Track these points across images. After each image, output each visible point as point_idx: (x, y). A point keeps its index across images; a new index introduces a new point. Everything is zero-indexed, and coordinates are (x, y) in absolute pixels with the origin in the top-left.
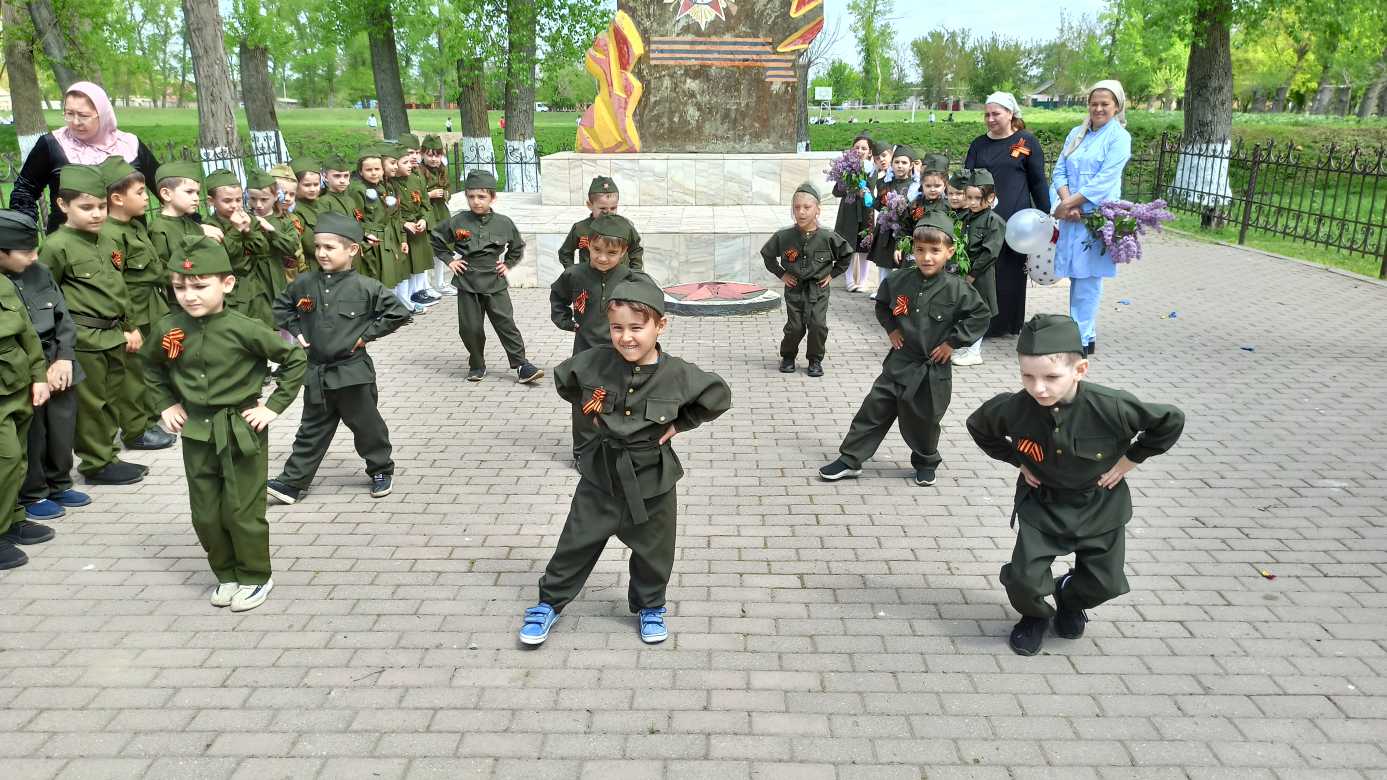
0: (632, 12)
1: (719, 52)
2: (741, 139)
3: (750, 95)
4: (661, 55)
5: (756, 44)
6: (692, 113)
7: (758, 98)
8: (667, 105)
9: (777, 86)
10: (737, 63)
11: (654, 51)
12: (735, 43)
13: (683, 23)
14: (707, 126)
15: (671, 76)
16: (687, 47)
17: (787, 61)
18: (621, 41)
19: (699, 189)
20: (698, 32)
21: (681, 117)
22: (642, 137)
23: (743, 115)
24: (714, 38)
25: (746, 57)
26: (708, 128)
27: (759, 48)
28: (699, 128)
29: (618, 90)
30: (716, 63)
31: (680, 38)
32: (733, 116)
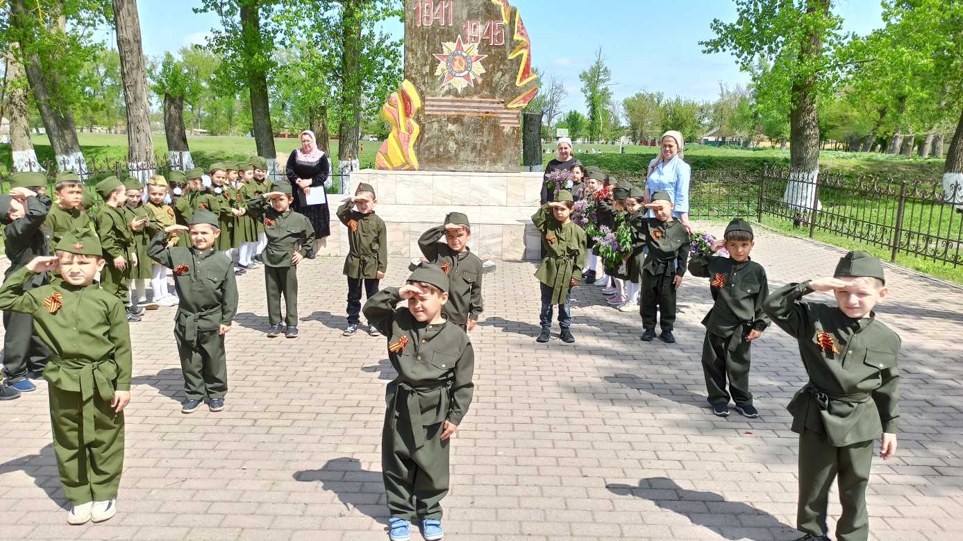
0: (414, 81)
1: (470, 107)
2: (483, 162)
3: (490, 135)
4: (432, 108)
5: (494, 103)
6: (452, 146)
7: (495, 137)
8: (436, 140)
9: (507, 129)
10: (481, 115)
11: (427, 106)
12: (480, 102)
13: (446, 88)
14: (462, 154)
15: (439, 122)
16: (449, 104)
17: (513, 114)
18: (406, 99)
19: (453, 195)
20: (456, 94)
21: (445, 148)
22: (419, 160)
23: (485, 148)
24: (466, 98)
25: (487, 110)
26: (462, 155)
27: (495, 105)
28: (456, 155)
29: (403, 130)
30: (468, 114)
31: (445, 98)
32: (478, 148)
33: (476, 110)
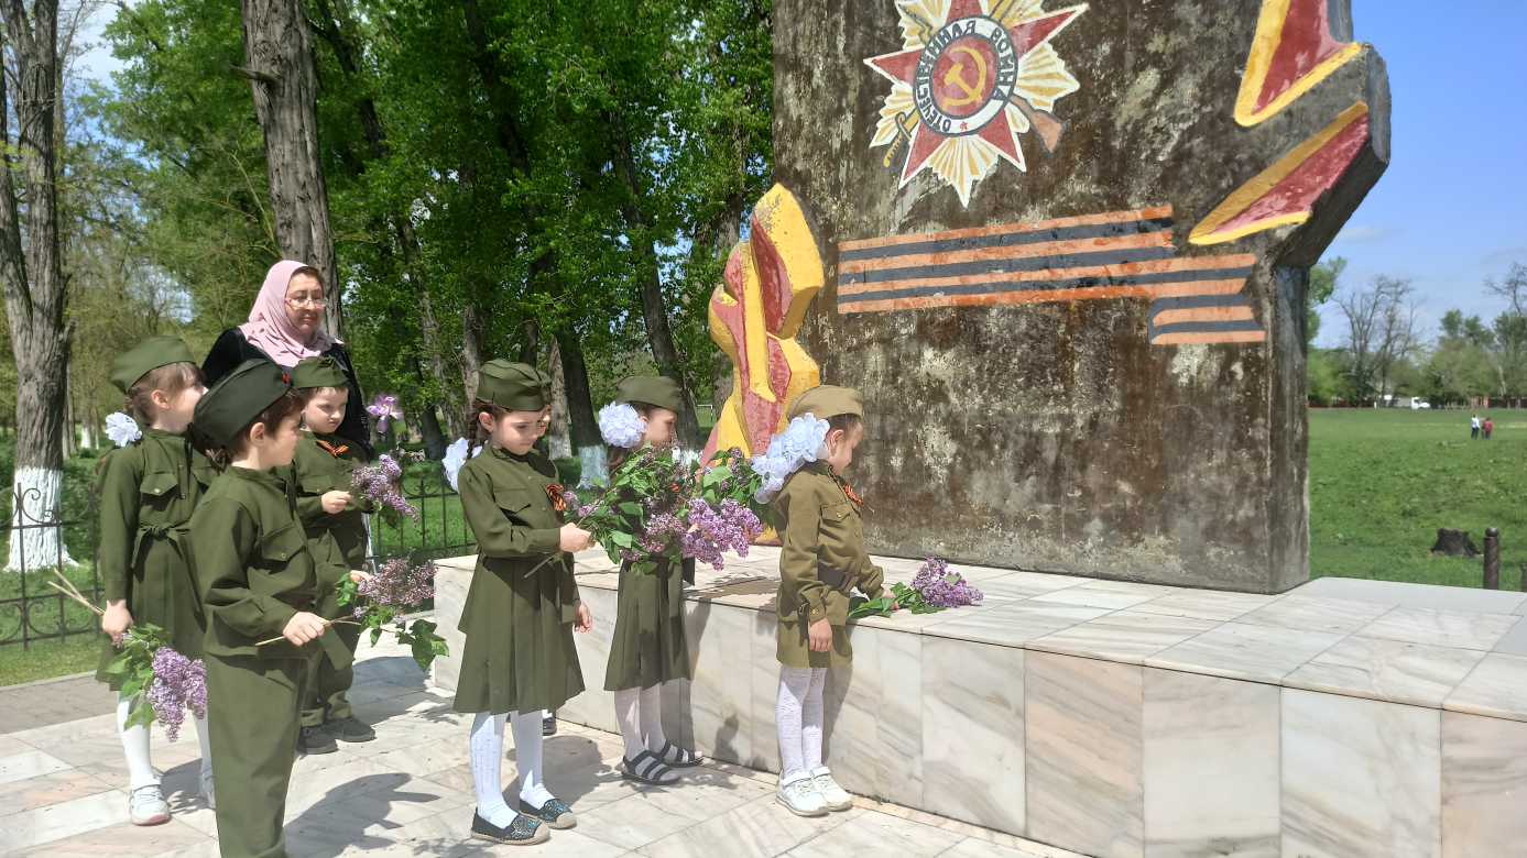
1: (1010, 266)
3: (1101, 392)
4: (861, 288)
5: (1118, 230)
6: (938, 445)
7: (1130, 399)
9: (1190, 360)
10: (1059, 295)
11: (847, 279)
12: (1055, 234)
13: (913, 196)
14: (978, 483)
15: (886, 342)
16: (925, 260)
17: (1225, 274)
18: (767, 258)
20: (952, 215)
21: (908, 455)
23: (1083, 457)
24: (994, 228)
25: (1090, 271)
26: (980, 489)
27: (1127, 242)
28: (956, 487)
29: (761, 383)
30: (1004, 299)
31: (909, 238)
32: (1050, 455)
33: (1041, 275)
